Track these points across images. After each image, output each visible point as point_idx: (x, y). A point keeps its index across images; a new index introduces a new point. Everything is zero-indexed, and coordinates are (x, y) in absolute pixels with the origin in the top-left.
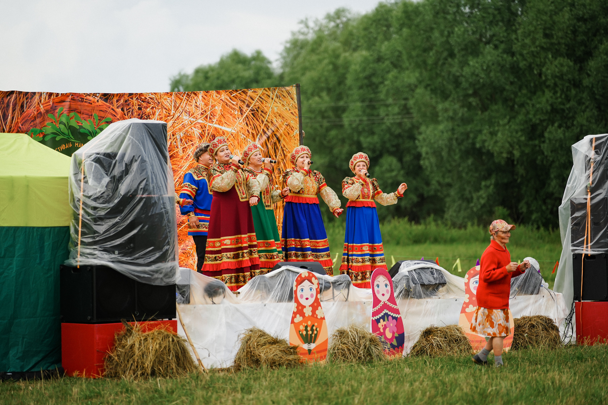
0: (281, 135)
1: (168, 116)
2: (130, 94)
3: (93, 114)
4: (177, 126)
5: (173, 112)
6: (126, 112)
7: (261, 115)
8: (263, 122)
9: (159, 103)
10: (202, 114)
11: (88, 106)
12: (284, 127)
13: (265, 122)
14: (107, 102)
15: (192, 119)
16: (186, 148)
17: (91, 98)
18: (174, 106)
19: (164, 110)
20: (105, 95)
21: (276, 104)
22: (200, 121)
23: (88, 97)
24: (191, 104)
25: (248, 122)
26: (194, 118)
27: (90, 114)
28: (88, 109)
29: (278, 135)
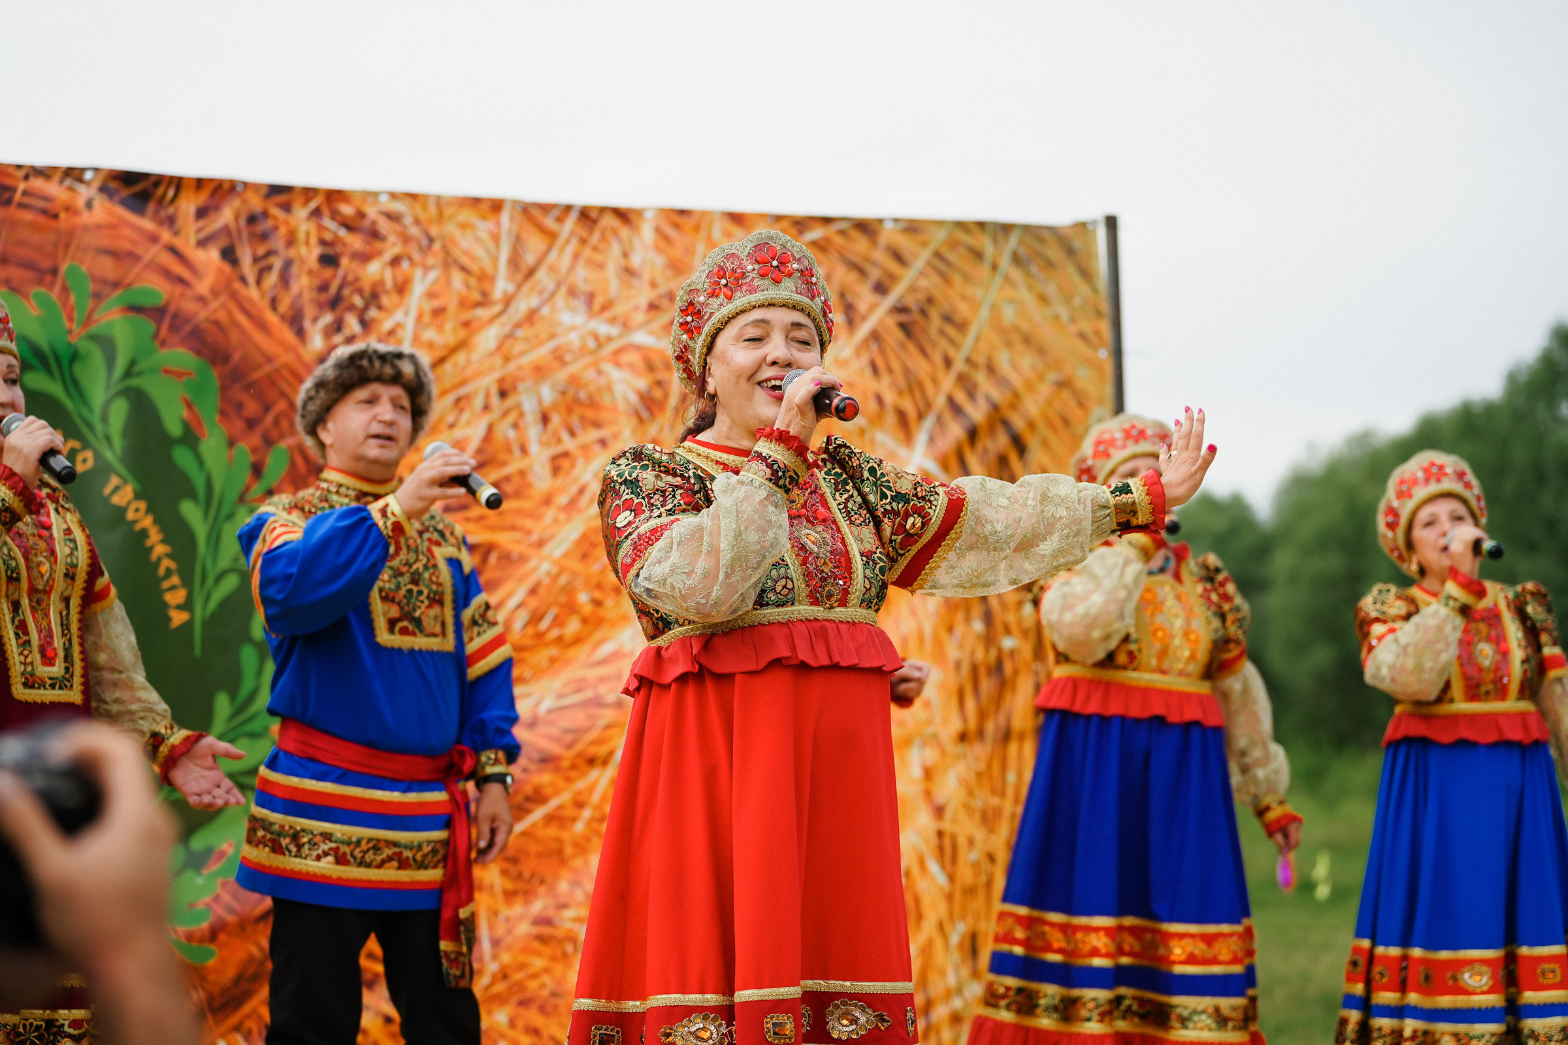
0: (1031, 426)
1: (479, 304)
2: (275, 190)
3: (64, 267)
4: (523, 353)
5: (502, 286)
6: (248, 268)
7: (942, 333)
8: (948, 362)
9: (431, 240)
10: (653, 307)
11: (34, 226)
12: (1045, 390)
13: (959, 365)
14: (140, 211)
15: (604, 329)
16: (566, 455)
17: (53, 189)
18: (514, 261)
19: (458, 279)
20: (128, 178)
21: (1009, 292)
22: (642, 338)
23: (38, 183)
24: (599, 258)
25: (880, 362)
26: (613, 321)
27: (46, 264)
28: (35, 238)
29: (1018, 423)
